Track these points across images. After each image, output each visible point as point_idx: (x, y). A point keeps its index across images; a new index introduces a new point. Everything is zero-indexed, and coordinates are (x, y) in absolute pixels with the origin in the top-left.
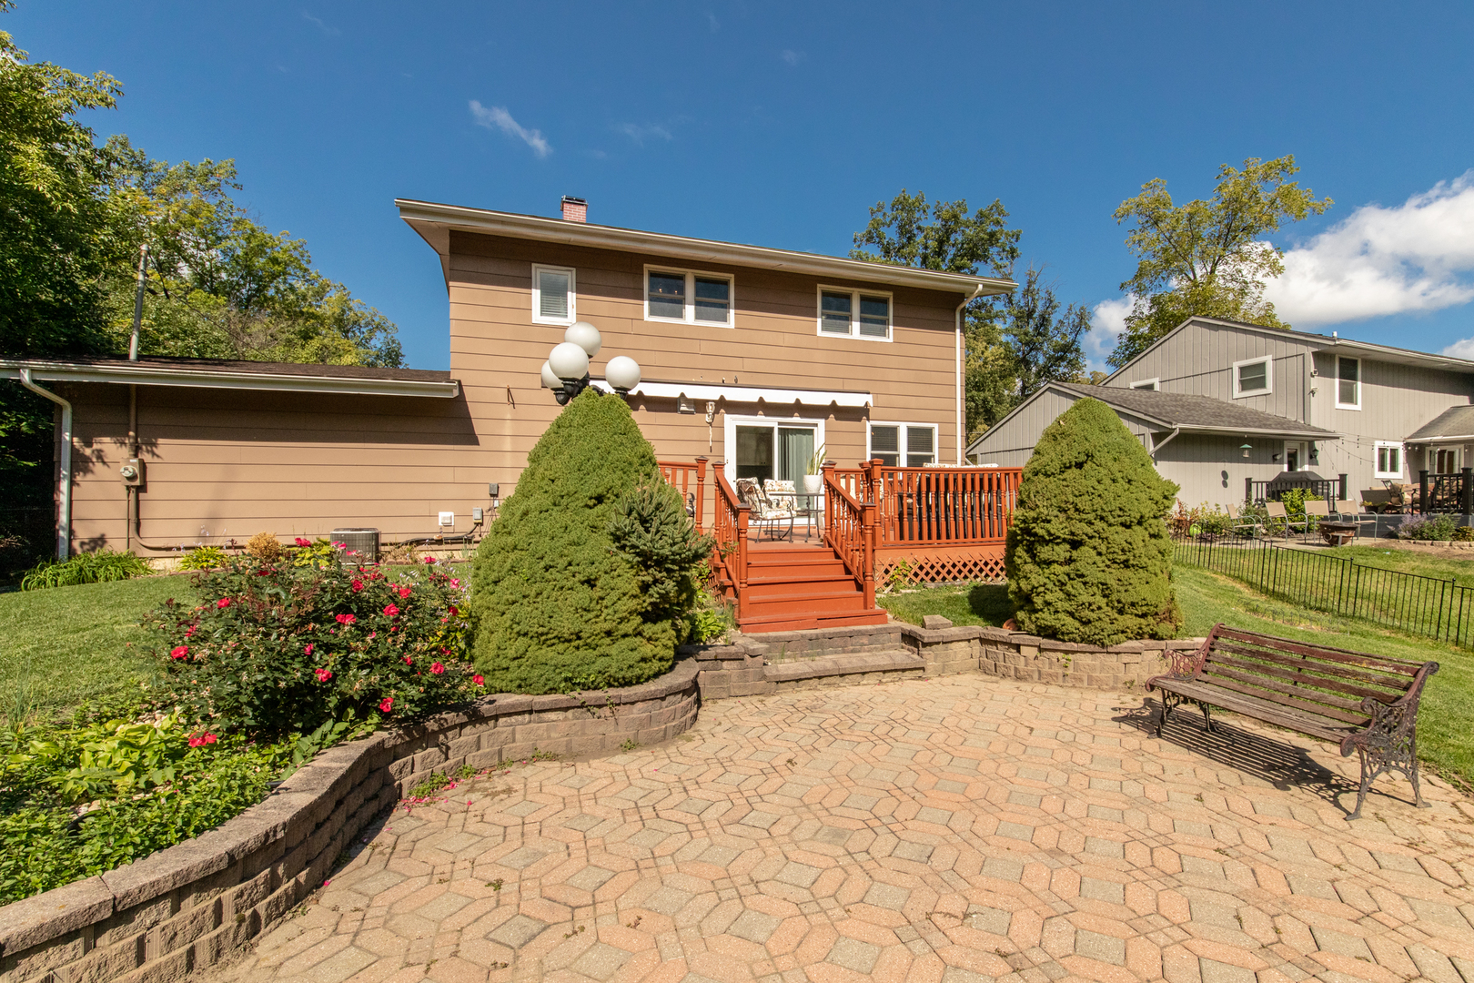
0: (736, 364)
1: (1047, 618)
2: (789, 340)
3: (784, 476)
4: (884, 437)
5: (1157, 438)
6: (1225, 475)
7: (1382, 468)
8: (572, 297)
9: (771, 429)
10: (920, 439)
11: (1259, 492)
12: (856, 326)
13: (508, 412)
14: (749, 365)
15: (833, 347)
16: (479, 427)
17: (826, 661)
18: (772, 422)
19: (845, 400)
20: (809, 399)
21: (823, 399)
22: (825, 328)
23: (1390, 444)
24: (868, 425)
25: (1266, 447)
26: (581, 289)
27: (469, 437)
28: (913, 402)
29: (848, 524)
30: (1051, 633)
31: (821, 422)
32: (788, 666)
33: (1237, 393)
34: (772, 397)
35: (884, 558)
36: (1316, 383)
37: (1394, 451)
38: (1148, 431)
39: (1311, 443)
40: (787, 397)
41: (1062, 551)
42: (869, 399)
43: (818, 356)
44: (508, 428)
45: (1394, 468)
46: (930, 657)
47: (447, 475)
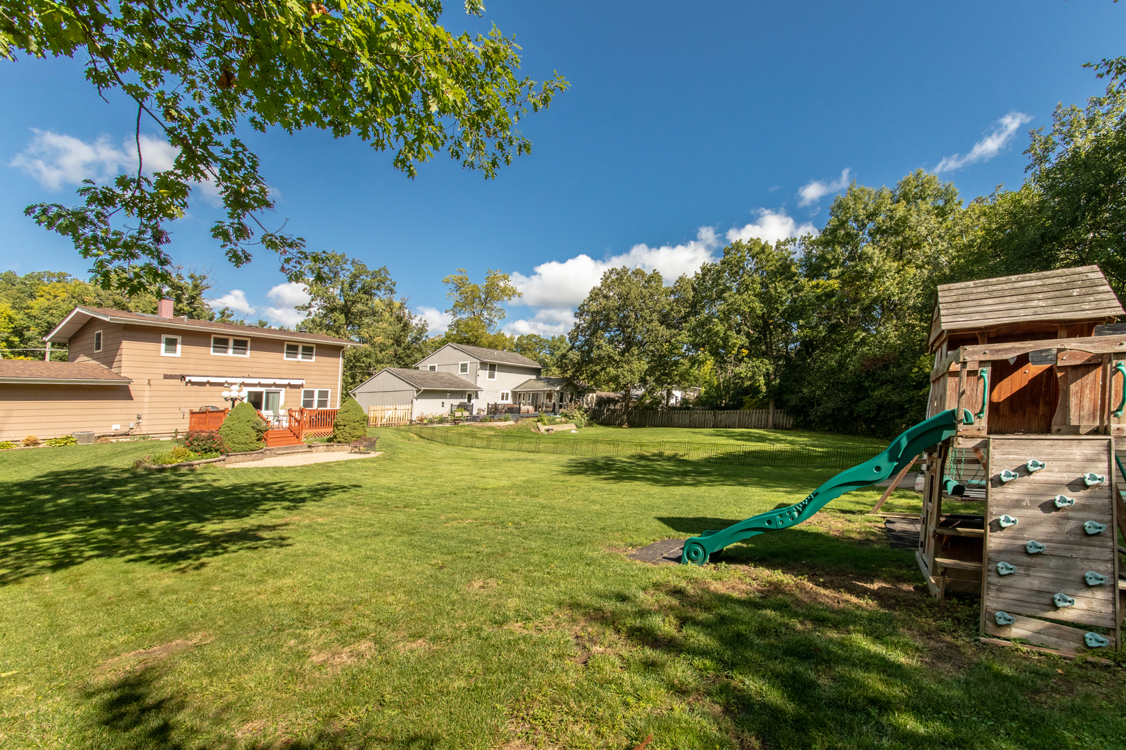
0: (250, 370)
1: (339, 439)
2: (272, 361)
3: (267, 408)
4: (309, 394)
5: (418, 391)
6: (443, 403)
7: (503, 399)
8: (179, 347)
9: (262, 393)
10: (323, 394)
11: (454, 408)
12: (300, 356)
13: (147, 388)
14: (254, 370)
15: (290, 364)
16: (133, 394)
17: (290, 451)
18: (263, 390)
19: (293, 382)
20: (278, 382)
21: (285, 382)
22: (287, 357)
23: (505, 392)
24: (303, 390)
25: (459, 394)
26: (183, 343)
27: (130, 398)
28: (321, 382)
29: (295, 424)
30: (339, 442)
31: (283, 389)
32: (280, 452)
33: (460, 373)
34: (263, 381)
35: (304, 432)
36: (480, 372)
37: (507, 394)
38: (415, 389)
39: (477, 392)
40: (271, 381)
41: (342, 427)
42: (304, 382)
43: (284, 367)
44: (147, 394)
45: (507, 399)
46: (313, 449)
47: (118, 411)
